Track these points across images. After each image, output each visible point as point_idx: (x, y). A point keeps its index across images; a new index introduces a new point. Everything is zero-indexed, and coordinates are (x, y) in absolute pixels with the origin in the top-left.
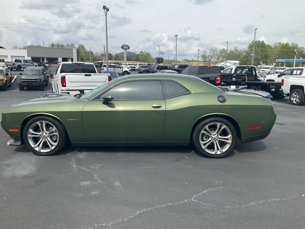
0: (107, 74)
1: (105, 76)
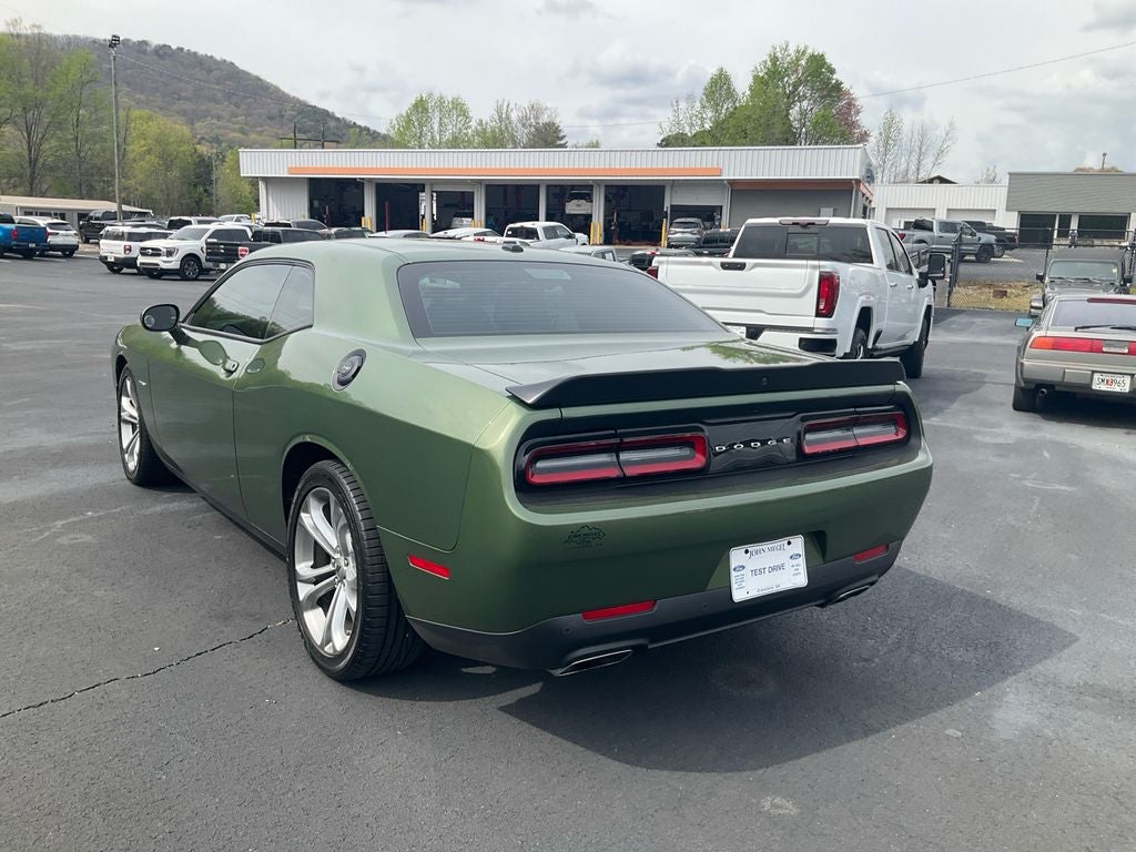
0: (816, 263)
1: (804, 271)
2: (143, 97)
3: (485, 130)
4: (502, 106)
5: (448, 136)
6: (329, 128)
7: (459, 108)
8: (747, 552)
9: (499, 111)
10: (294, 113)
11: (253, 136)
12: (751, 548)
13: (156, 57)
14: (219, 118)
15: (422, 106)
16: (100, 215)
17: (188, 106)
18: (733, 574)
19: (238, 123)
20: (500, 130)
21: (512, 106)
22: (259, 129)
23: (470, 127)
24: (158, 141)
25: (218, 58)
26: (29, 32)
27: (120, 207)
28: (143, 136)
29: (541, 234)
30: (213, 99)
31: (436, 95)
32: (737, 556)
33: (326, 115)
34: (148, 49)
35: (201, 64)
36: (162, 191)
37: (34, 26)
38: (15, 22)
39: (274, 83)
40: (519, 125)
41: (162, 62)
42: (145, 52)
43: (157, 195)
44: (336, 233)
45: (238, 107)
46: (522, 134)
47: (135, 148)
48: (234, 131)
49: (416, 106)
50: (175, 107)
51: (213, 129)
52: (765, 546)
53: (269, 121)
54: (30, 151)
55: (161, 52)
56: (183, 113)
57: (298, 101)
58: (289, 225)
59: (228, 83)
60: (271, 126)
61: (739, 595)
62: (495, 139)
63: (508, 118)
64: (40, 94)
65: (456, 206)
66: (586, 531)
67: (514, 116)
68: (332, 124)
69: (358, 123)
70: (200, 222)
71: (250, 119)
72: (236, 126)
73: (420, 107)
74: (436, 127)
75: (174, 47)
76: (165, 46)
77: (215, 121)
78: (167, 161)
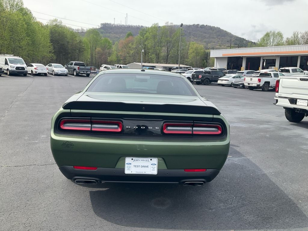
2: (196, 38)
3: (289, 41)
4: (295, 33)
5: (275, 43)
6: (244, 43)
7: (280, 35)
8: (132, 159)
9: (294, 34)
10: (234, 40)
11: (223, 47)
12: (134, 158)
13: (200, 28)
14: (214, 42)
15: (268, 35)
16: (175, 68)
17: (207, 40)
18: (126, 165)
19: (219, 43)
20: (294, 40)
21: (299, 33)
22: (224, 45)
23: (283, 40)
24: (196, 50)
25: (216, 27)
26: (170, 25)
27: (179, 66)
28: (192, 48)
29: (291, 71)
30: (214, 38)
31: (273, 31)
32: (128, 160)
33: (243, 39)
34: (199, 26)
35: (211, 29)
36: (195, 62)
37: (171, 23)
38: (167, 23)
39: (230, 32)
40: (301, 39)
41: (202, 29)
42: (198, 27)
43: (194, 63)
44: (228, 71)
45: (219, 39)
46: (301, 41)
47: (190, 51)
48: (218, 45)
49: (266, 35)
50: (204, 40)
51: (212, 46)
52: (140, 159)
53: (227, 43)
54: (167, 53)
55: (202, 27)
56: (205, 42)
57: (236, 36)
58: (216, 70)
59: (218, 33)
60: (228, 44)
61: (127, 172)
62: (292, 42)
63: (297, 36)
64: (171, 39)
65: (271, 63)
66: (68, 143)
67: (299, 36)
68: (245, 42)
69: (252, 41)
70: (195, 69)
71: (222, 42)
72: (219, 44)
73: (267, 35)
74: (271, 41)
75: (205, 25)
76: (203, 25)
77: (213, 43)
78: (197, 53)
